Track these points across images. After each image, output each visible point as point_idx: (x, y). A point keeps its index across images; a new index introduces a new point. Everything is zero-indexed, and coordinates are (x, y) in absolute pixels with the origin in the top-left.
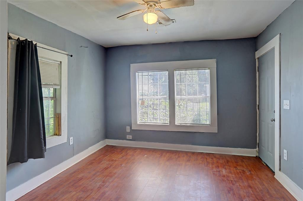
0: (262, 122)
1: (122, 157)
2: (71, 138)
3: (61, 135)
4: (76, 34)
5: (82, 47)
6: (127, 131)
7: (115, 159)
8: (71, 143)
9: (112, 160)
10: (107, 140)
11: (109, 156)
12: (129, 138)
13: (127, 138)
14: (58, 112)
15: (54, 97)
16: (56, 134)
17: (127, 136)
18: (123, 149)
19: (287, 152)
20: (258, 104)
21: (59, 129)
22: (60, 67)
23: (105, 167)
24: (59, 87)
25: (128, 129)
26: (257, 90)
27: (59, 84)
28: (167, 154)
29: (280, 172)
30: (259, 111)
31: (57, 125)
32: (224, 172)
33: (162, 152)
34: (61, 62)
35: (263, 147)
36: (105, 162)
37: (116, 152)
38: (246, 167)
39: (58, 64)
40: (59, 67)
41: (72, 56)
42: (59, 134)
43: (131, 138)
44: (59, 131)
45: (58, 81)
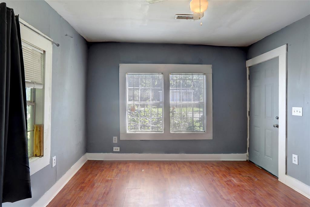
0: (256, 128)
1: (116, 175)
2: (54, 158)
3: (43, 156)
4: (62, 17)
5: (67, 35)
6: (114, 142)
7: (110, 179)
8: (54, 165)
9: (107, 181)
10: (87, 154)
11: (100, 176)
12: (116, 151)
13: (114, 150)
14: (38, 122)
15: (33, 101)
16: (36, 155)
17: (114, 148)
18: (112, 164)
19: (298, 156)
20: (248, 110)
21: (40, 147)
22: (43, 58)
23: (103, 192)
24: (41, 87)
25: (115, 140)
26: (247, 97)
27: (41, 83)
28: (165, 166)
29: (286, 176)
30: (250, 117)
31: (37, 141)
32: (235, 181)
33: (160, 164)
34: (44, 51)
35: (258, 152)
36: (99, 184)
37: (105, 170)
38: (248, 173)
39: (40, 54)
40: (41, 59)
41: (58, 45)
42: (41, 154)
43: (119, 150)
44: (41, 150)
45: (41, 79)
